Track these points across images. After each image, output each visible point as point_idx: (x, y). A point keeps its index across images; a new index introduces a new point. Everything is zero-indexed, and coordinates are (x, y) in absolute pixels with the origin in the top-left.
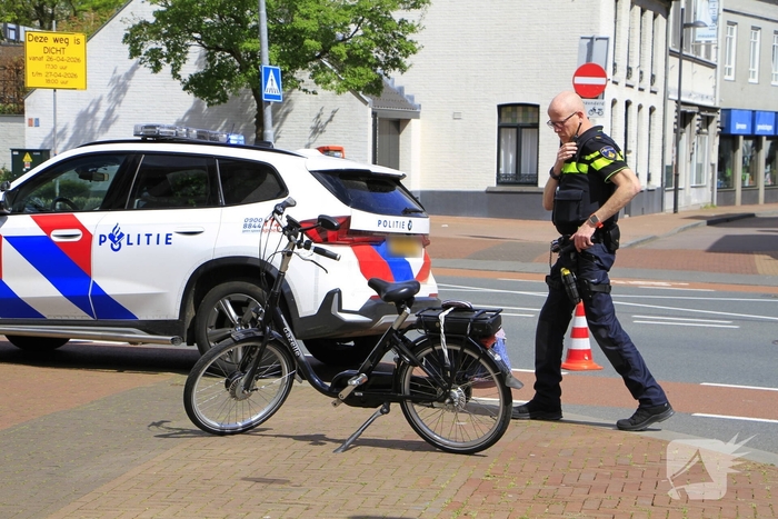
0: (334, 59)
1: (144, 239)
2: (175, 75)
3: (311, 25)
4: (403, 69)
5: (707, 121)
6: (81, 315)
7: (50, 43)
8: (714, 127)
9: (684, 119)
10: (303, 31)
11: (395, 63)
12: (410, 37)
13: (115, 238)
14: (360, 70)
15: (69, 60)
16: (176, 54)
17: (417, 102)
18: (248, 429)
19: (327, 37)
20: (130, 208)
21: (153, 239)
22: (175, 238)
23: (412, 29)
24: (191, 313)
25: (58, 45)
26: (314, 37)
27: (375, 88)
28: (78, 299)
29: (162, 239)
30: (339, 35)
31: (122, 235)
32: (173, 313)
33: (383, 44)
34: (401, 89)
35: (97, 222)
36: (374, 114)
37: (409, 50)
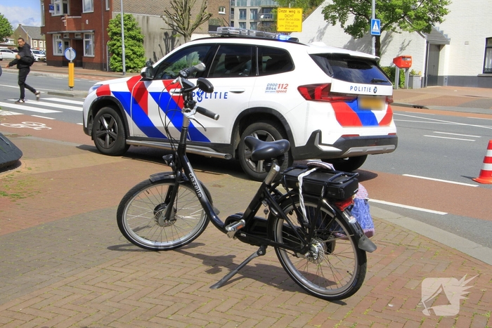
0: (409, 17)
1: (213, 95)
2: (342, 27)
3: (399, 3)
4: (441, 22)
7: (288, 13)
10: (395, 5)
11: (438, 19)
12: (444, 7)
14: (420, 22)
15: (295, 20)
16: (343, 18)
17: (449, 37)
19: (406, 9)
21: (218, 95)
22: (229, 95)
23: (446, 4)
24: (237, 140)
25: (291, 14)
26: (400, 7)
27: (428, 30)
29: (223, 96)
30: (412, 6)
32: (228, 139)
33: (432, 11)
34: (442, 32)
36: (427, 42)
37: (444, 13)
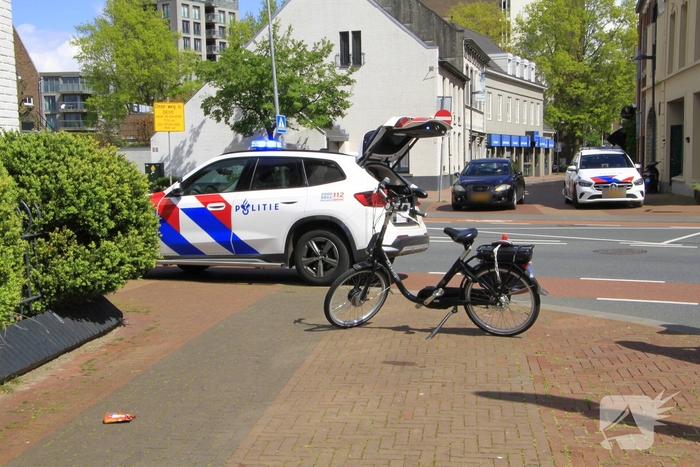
0: (309, 112)
1: (262, 207)
2: (226, 122)
3: (297, 95)
4: (343, 116)
5: (481, 139)
6: (226, 252)
7: (166, 109)
8: (484, 143)
9: (473, 138)
10: (292, 98)
11: (339, 113)
12: (346, 99)
13: (245, 207)
14: (322, 117)
15: (176, 116)
16: (227, 112)
17: (347, 133)
18: (361, 324)
19: (305, 101)
20: (252, 189)
21: (267, 207)
22: (281, 206)
23: (347, 96)
24: (291, 249)
25: (170, 109)
26: (298, 100)
27: (329, 126)
28: (225, 243)
29: (273, 207)
30: (311, 100)
31: (249, 205)
32: (281, 249)
33: (333, 104)
34: (339, 126)
35: (233, 198)
36: (328, 139)
37: (346, 106)
